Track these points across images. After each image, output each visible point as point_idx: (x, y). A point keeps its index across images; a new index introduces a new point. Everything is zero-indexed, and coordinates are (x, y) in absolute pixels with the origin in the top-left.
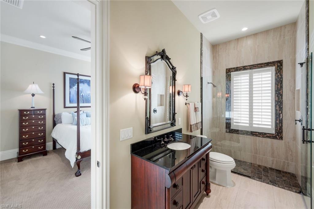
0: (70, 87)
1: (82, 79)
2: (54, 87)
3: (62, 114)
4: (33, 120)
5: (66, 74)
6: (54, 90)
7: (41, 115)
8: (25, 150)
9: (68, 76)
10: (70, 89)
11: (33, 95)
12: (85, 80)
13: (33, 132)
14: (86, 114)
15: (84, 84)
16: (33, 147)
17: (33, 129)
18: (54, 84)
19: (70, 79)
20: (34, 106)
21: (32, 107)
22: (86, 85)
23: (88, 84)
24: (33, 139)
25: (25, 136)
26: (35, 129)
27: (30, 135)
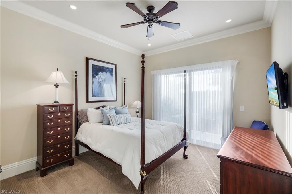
0: (93, 77)
1: (105, 67)
2: (76, 76)
3: (88, 110)
4: (59, 119)
5: (89, 60)
6: (76, 79)
7: (67, 112)
8: (50, 160)
9: (91, 63)
10: (93, 79)
11: (57, 86)
12: (108, 68)
13: (58, 135)
14: (114, 110)
15: (106, 72)
16: (59, 155)
17: (59, 131)
18: (76, 72)
19: (94, 66)
20: (57, 101)
21: (55, 102)
22: (108, 74)
23: (110, 73)
24: (59, 144)
25: (50, 141)
26: (61, 131)
27: (56, 139)
